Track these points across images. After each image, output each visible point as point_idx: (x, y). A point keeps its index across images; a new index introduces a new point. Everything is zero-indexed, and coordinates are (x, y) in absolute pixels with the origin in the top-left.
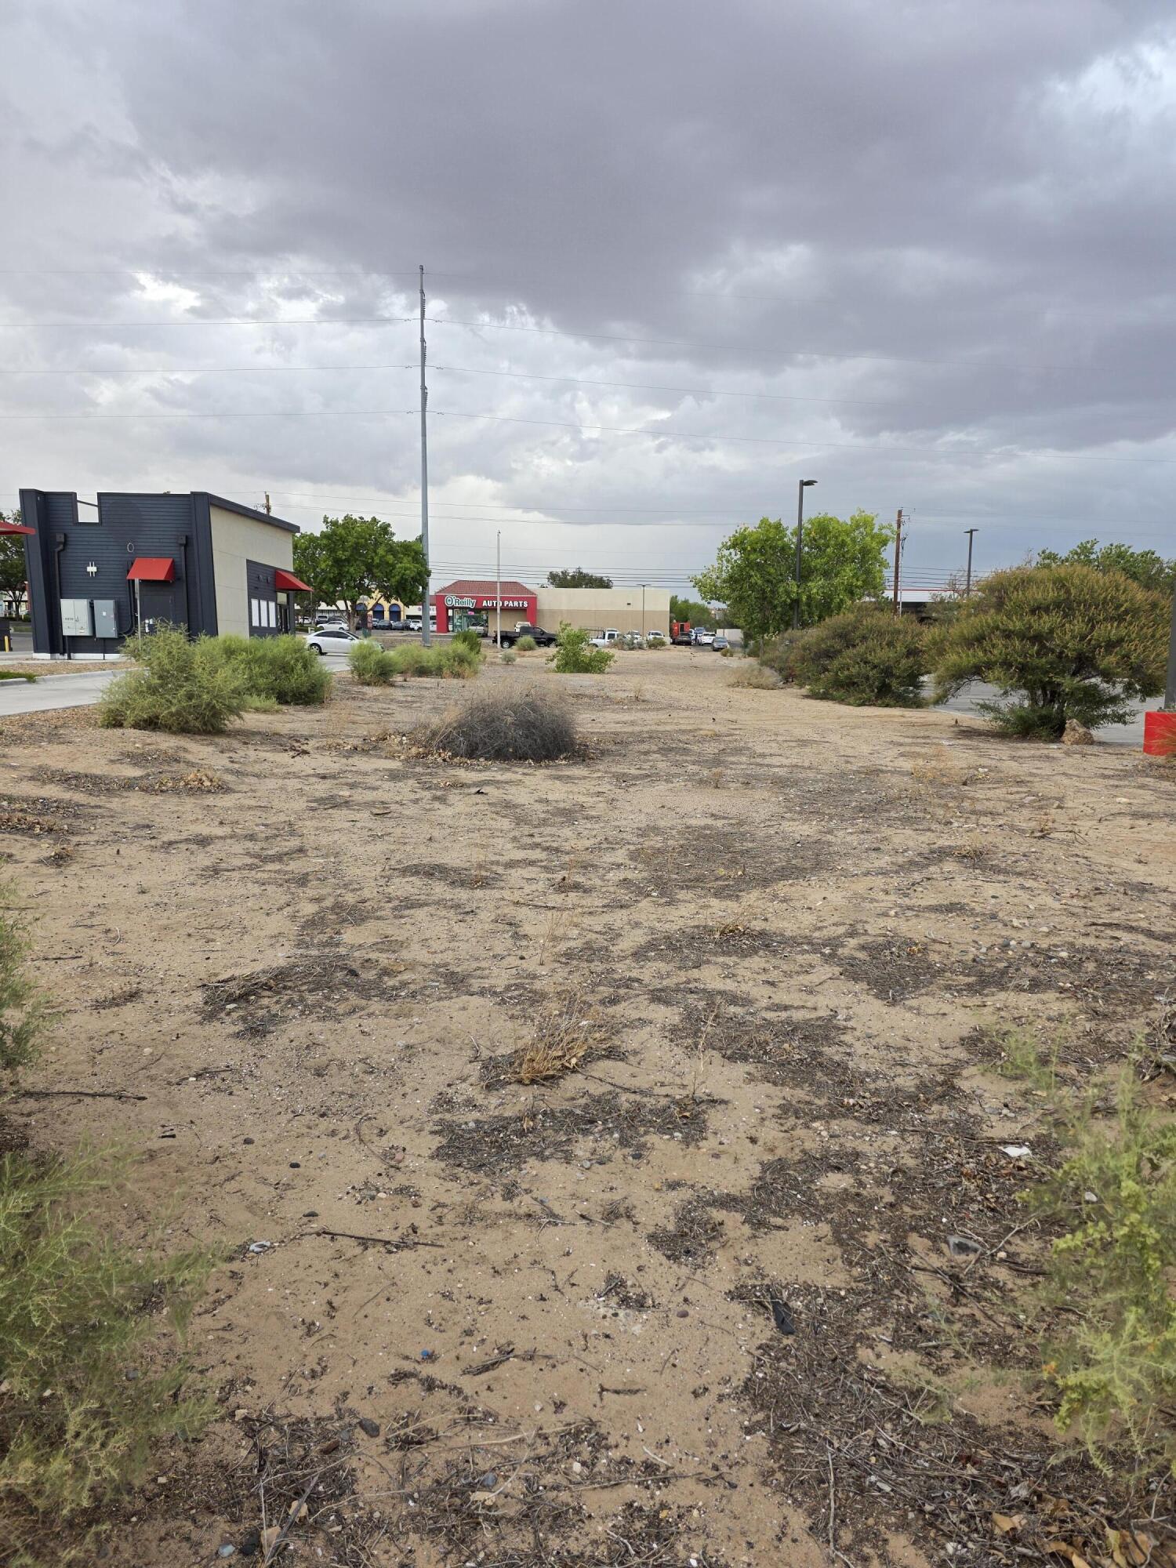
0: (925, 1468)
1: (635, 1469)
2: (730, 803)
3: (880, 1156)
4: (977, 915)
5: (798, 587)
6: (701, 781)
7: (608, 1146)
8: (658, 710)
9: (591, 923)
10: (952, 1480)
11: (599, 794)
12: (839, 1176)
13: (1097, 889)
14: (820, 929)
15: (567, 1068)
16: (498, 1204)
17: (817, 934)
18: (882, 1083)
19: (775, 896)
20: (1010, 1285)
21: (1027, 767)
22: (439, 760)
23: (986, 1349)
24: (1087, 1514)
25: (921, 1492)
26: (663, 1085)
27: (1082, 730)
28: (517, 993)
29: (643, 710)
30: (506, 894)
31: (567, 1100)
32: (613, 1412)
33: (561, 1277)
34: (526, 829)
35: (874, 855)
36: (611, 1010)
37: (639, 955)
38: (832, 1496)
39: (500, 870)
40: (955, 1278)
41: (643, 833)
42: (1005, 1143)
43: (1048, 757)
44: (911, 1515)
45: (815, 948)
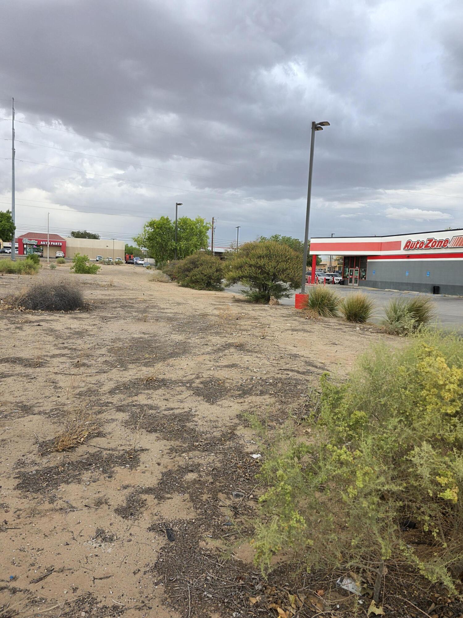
0: (225, 585)
1: (109, 609)
2: (150, 328)
3: (208, 464)
4: (242, 368)
5: (176, 244)
6: (138, 319)
7: (97, 474)
8: (120, 290)
9: (91, 380)
10: (235, 587)
11: (94, 325)
12: (192, 474)
13: (281, 357)
14: (185, 376)
15: (79, 443)
16: (47, 506)
17: (184, 379)
18: (208, 436)
19: (168, 364)
20: (254, 508)
21: (258, 313)
22: (19, 311)
23: (246, 533)
24: (282, 591)
25: (223, 595)
26: (121, 445)
27: (275, 300)
28: (56, 412)
29: (114, 290)
30: (51, 369)
31: (79, 456)
32: (99, 587)
33: (76, 534)
34: (61, 341)
35: (205, 347)
36: (99, 416)
37: (112, 392)
38: (190, 604)
39: (48, 359)
40: (235, 508)
41: (114, 341)
42: (252, 453)
43: (265, 310)
44: (220, 605)
45: (183, 384)
